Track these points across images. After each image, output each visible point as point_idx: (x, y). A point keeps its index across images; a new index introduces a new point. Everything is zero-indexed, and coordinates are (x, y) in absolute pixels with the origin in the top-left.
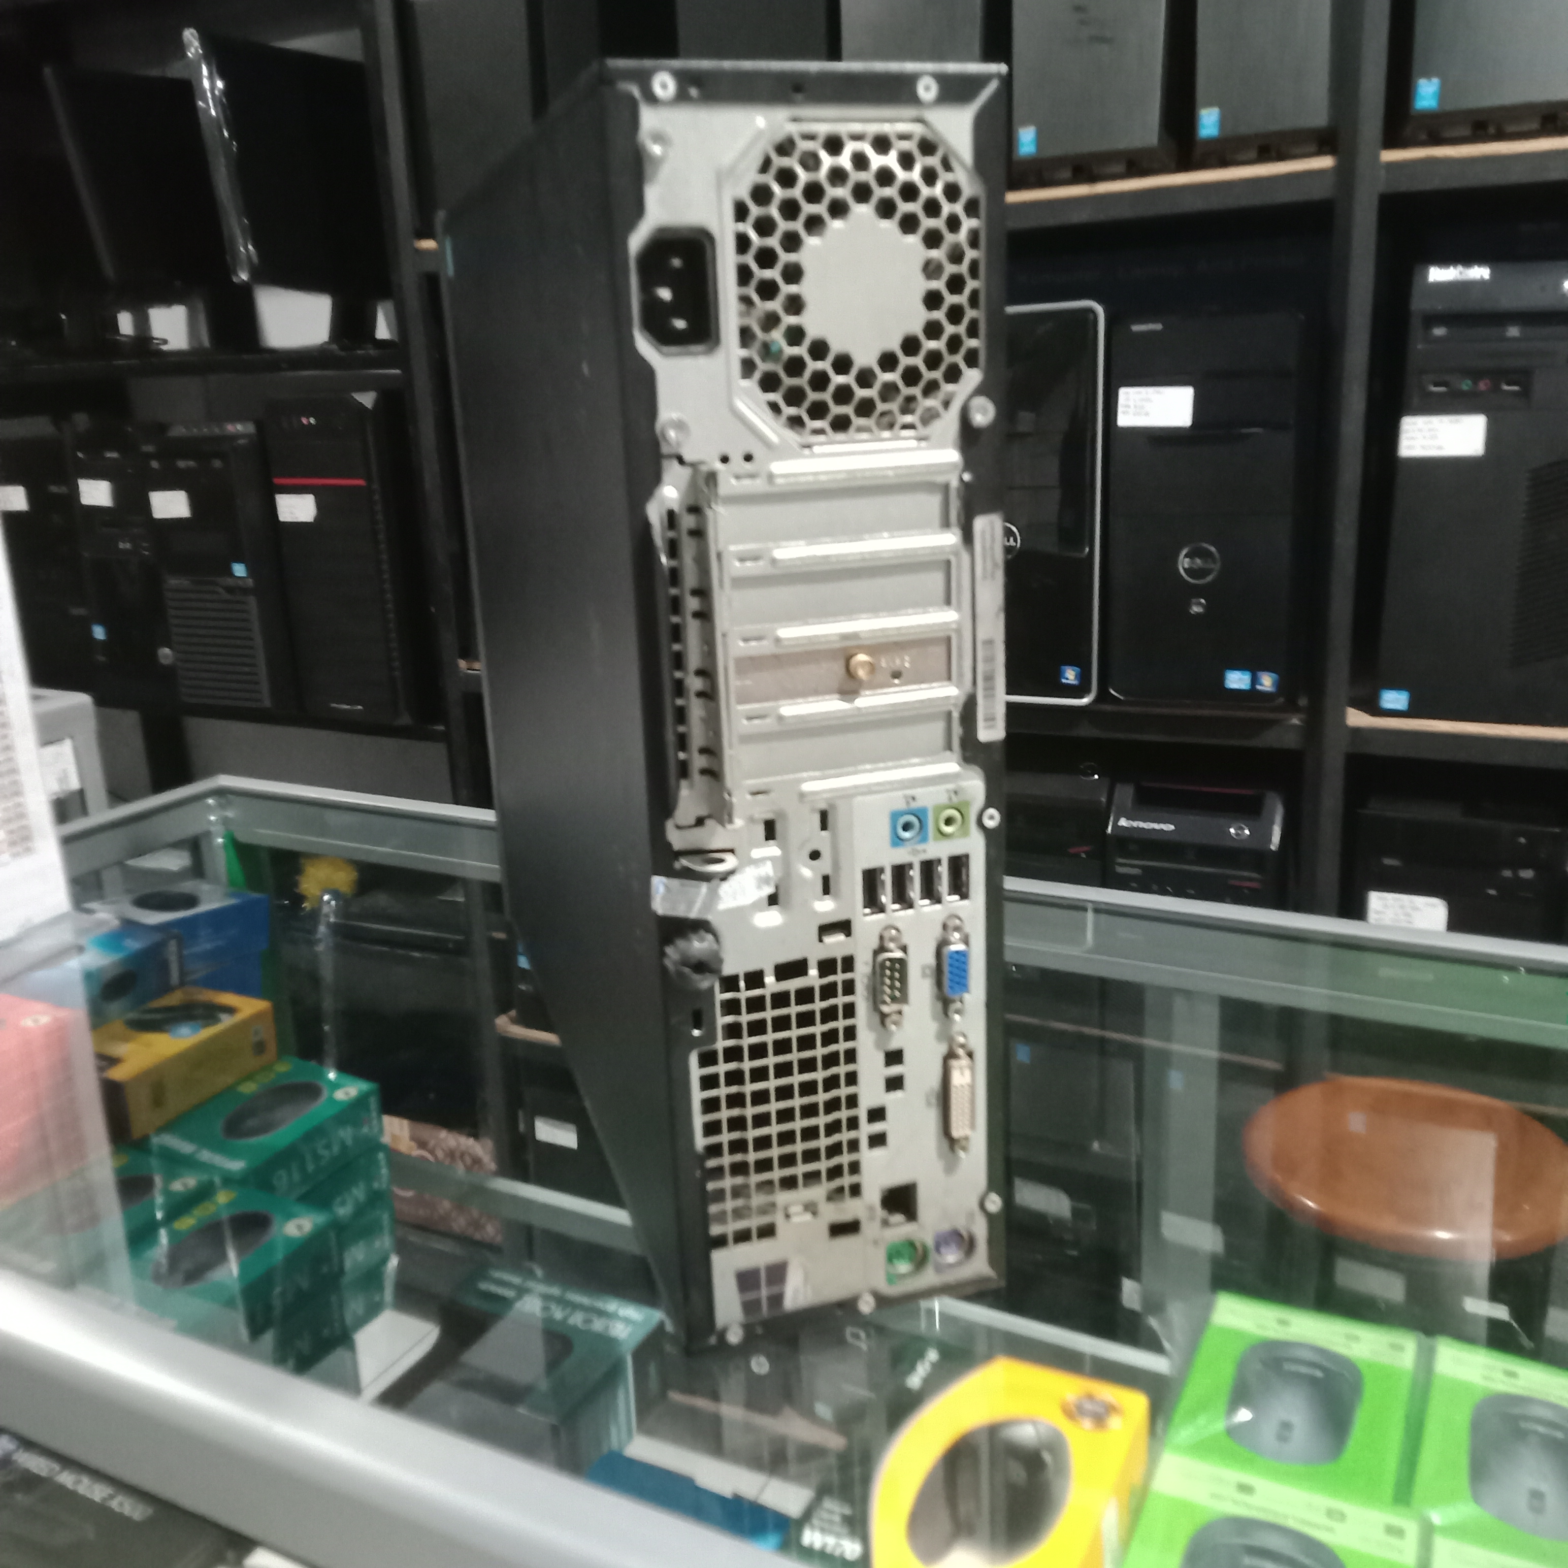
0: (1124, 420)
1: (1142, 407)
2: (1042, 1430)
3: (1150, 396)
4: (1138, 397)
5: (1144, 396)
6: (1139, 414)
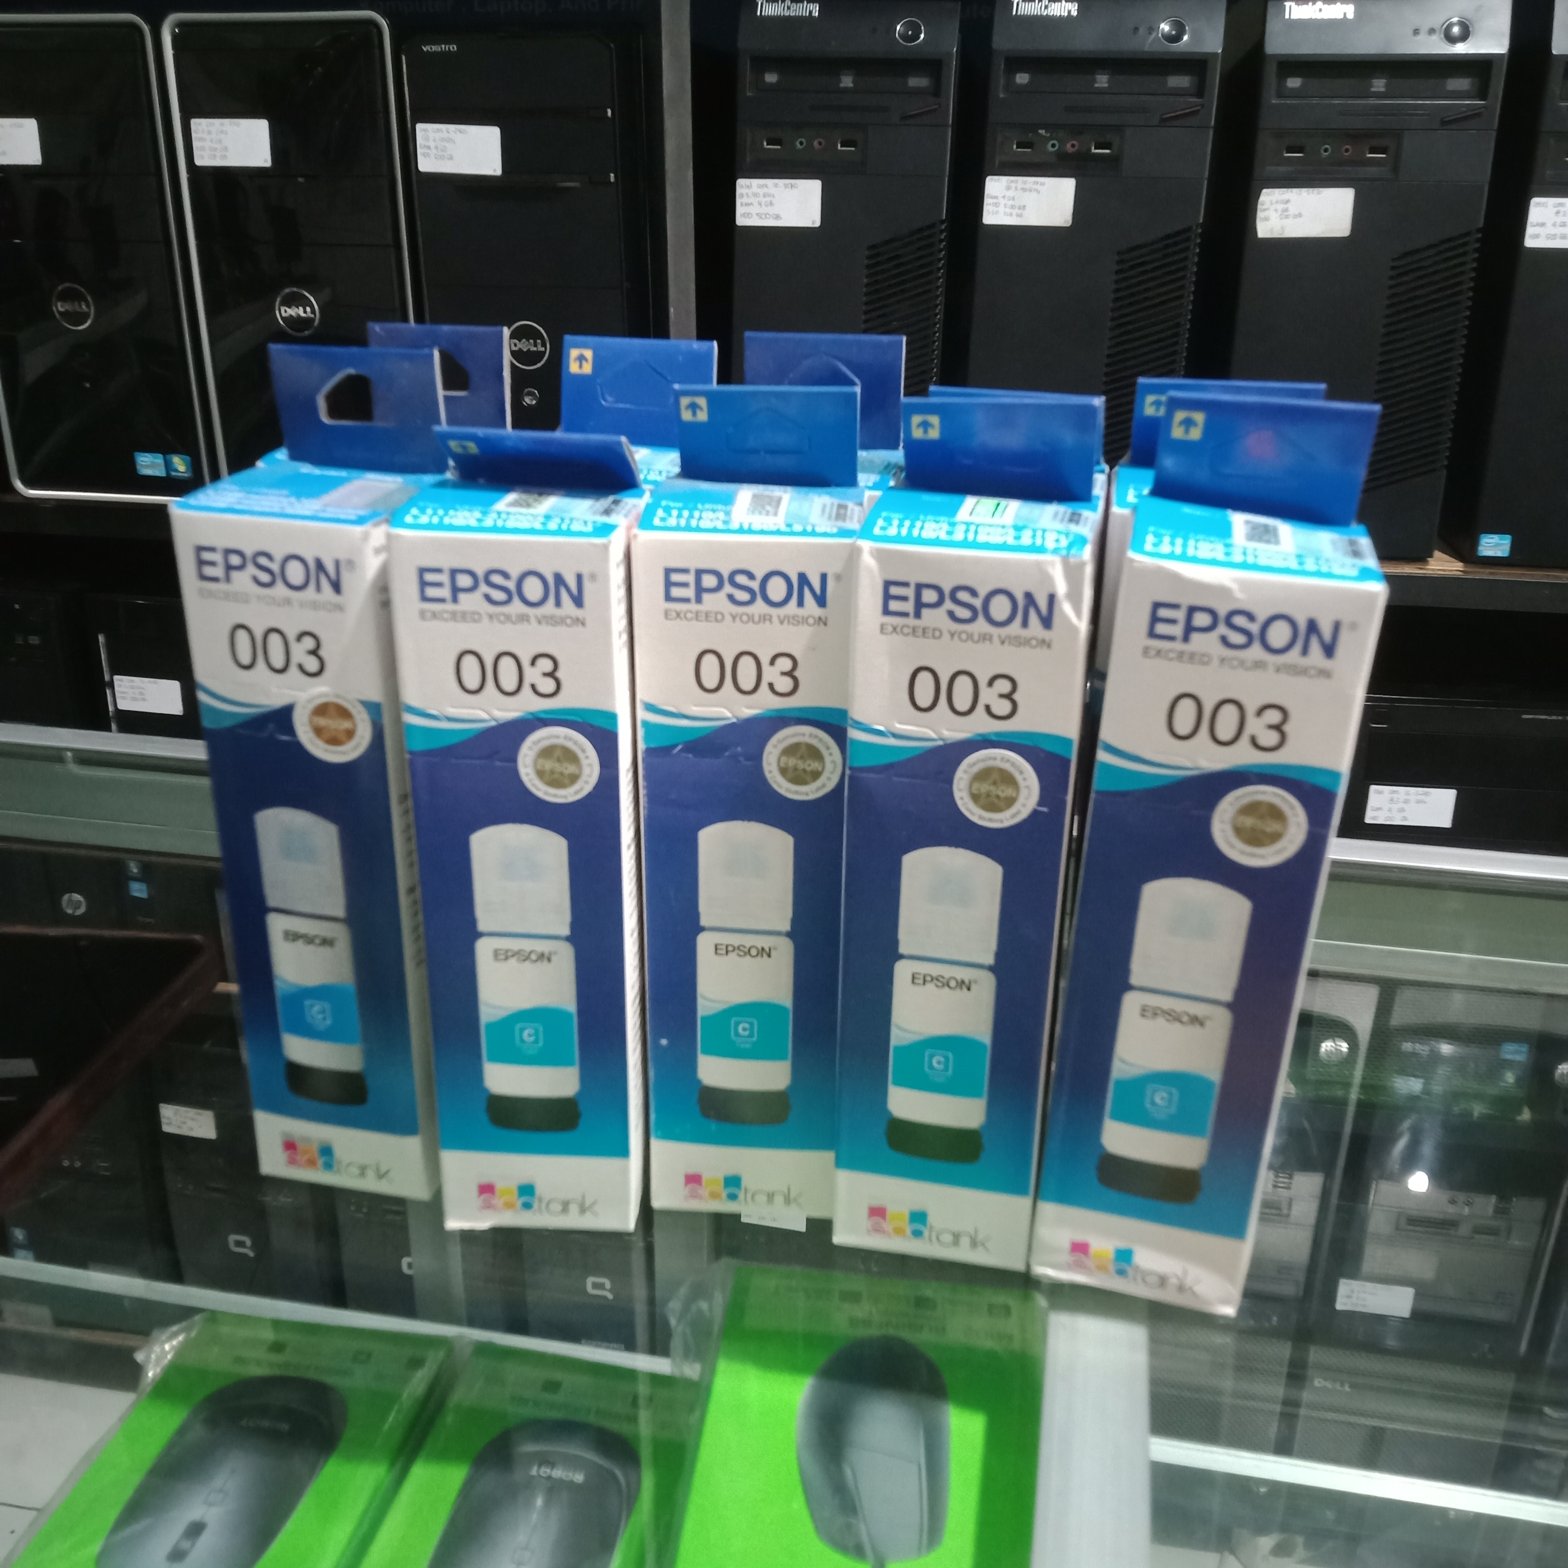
0: (426, 164)
1: (444, 149)
3: (452, 135)
4: (438, 136)
5: (445, 135)
6: (442, 158)
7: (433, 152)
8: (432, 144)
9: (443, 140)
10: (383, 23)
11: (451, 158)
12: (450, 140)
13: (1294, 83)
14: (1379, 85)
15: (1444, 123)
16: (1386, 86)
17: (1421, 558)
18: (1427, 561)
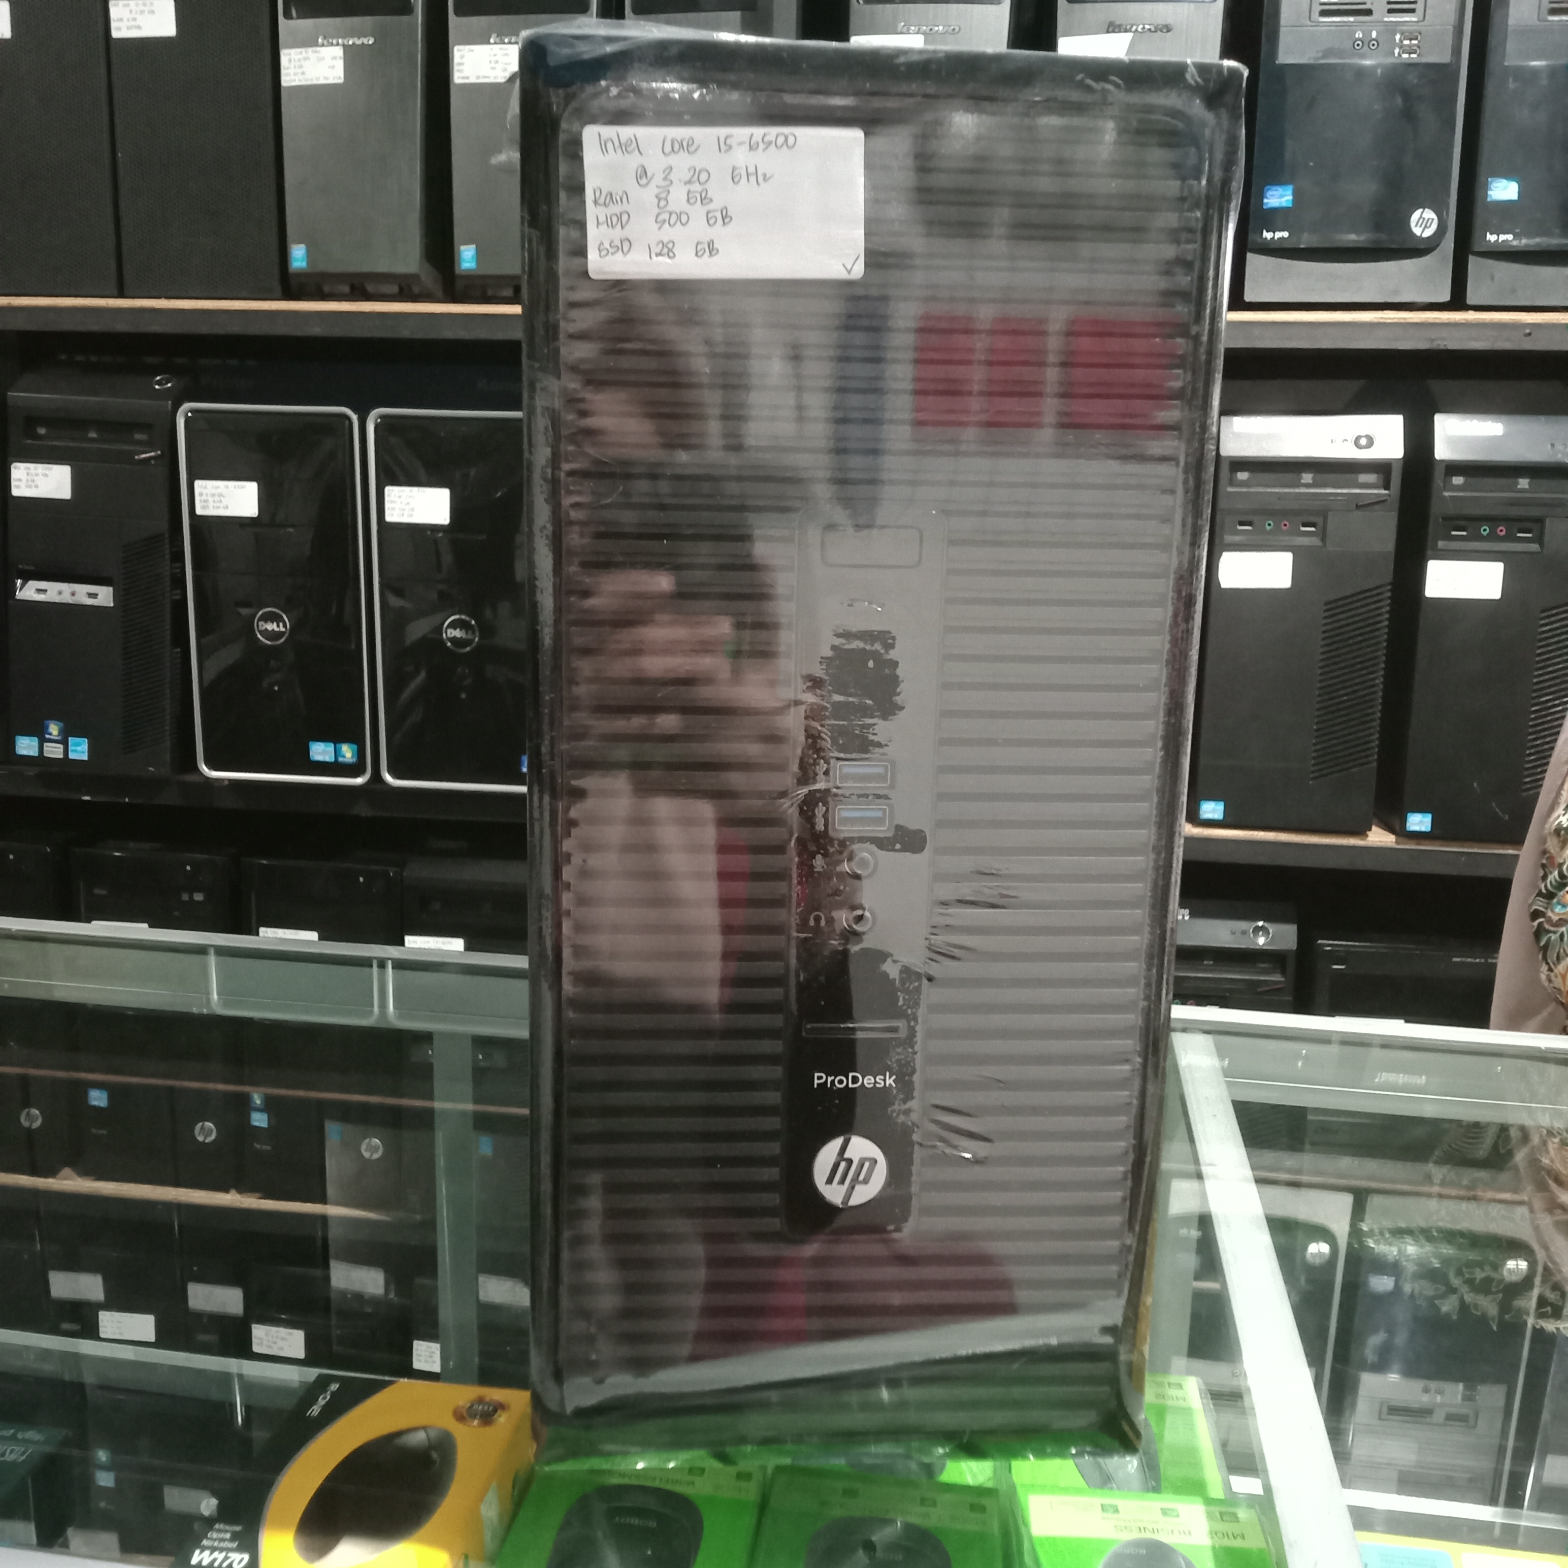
2: (433, 1434)
13: (1242, 476)
14: (1307, 478)
15: (1358, 507)
16: (1313, 479)
17: (1361, 832)
18: (1367, 836)
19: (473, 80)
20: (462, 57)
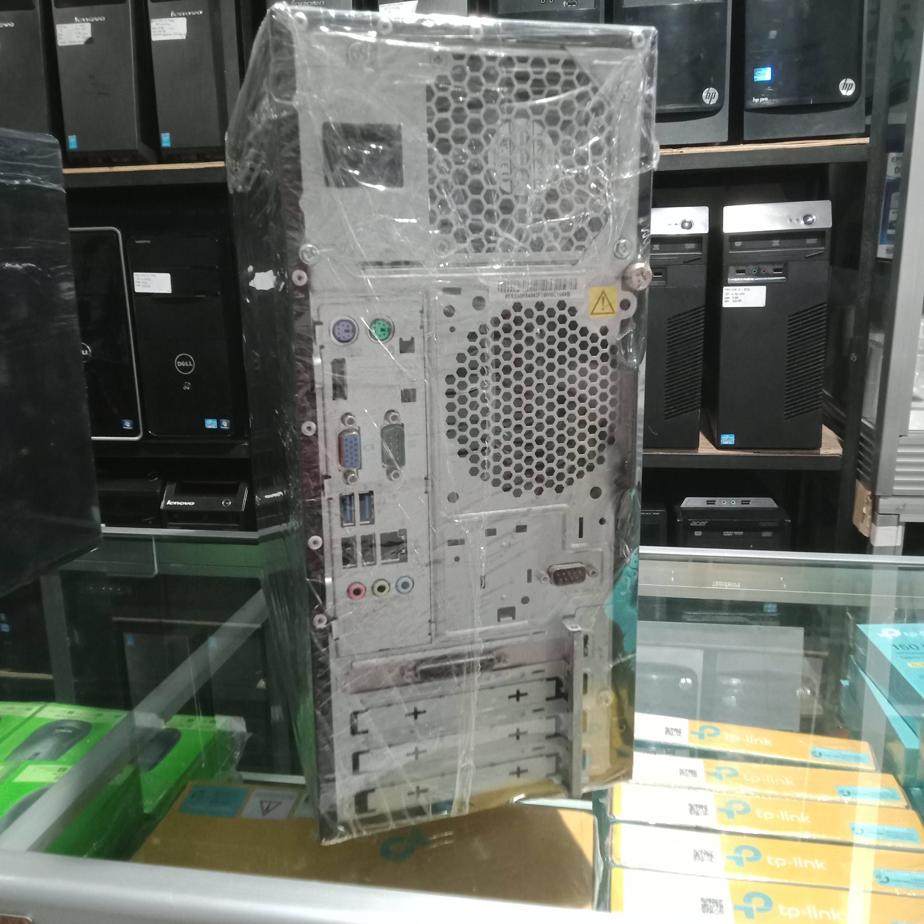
0: (138, 289)
1: (146, 283)
3: (149, 277)
4: (144, 277)
5: (146, 277)
6: (145, 286)
7: (141, 284)
8: (141, 281)
9: (146, 279)
10: (119, 232)
11: (149, 286)
12: (148, 279)
19: (68, 44)
20: (61, 31)
